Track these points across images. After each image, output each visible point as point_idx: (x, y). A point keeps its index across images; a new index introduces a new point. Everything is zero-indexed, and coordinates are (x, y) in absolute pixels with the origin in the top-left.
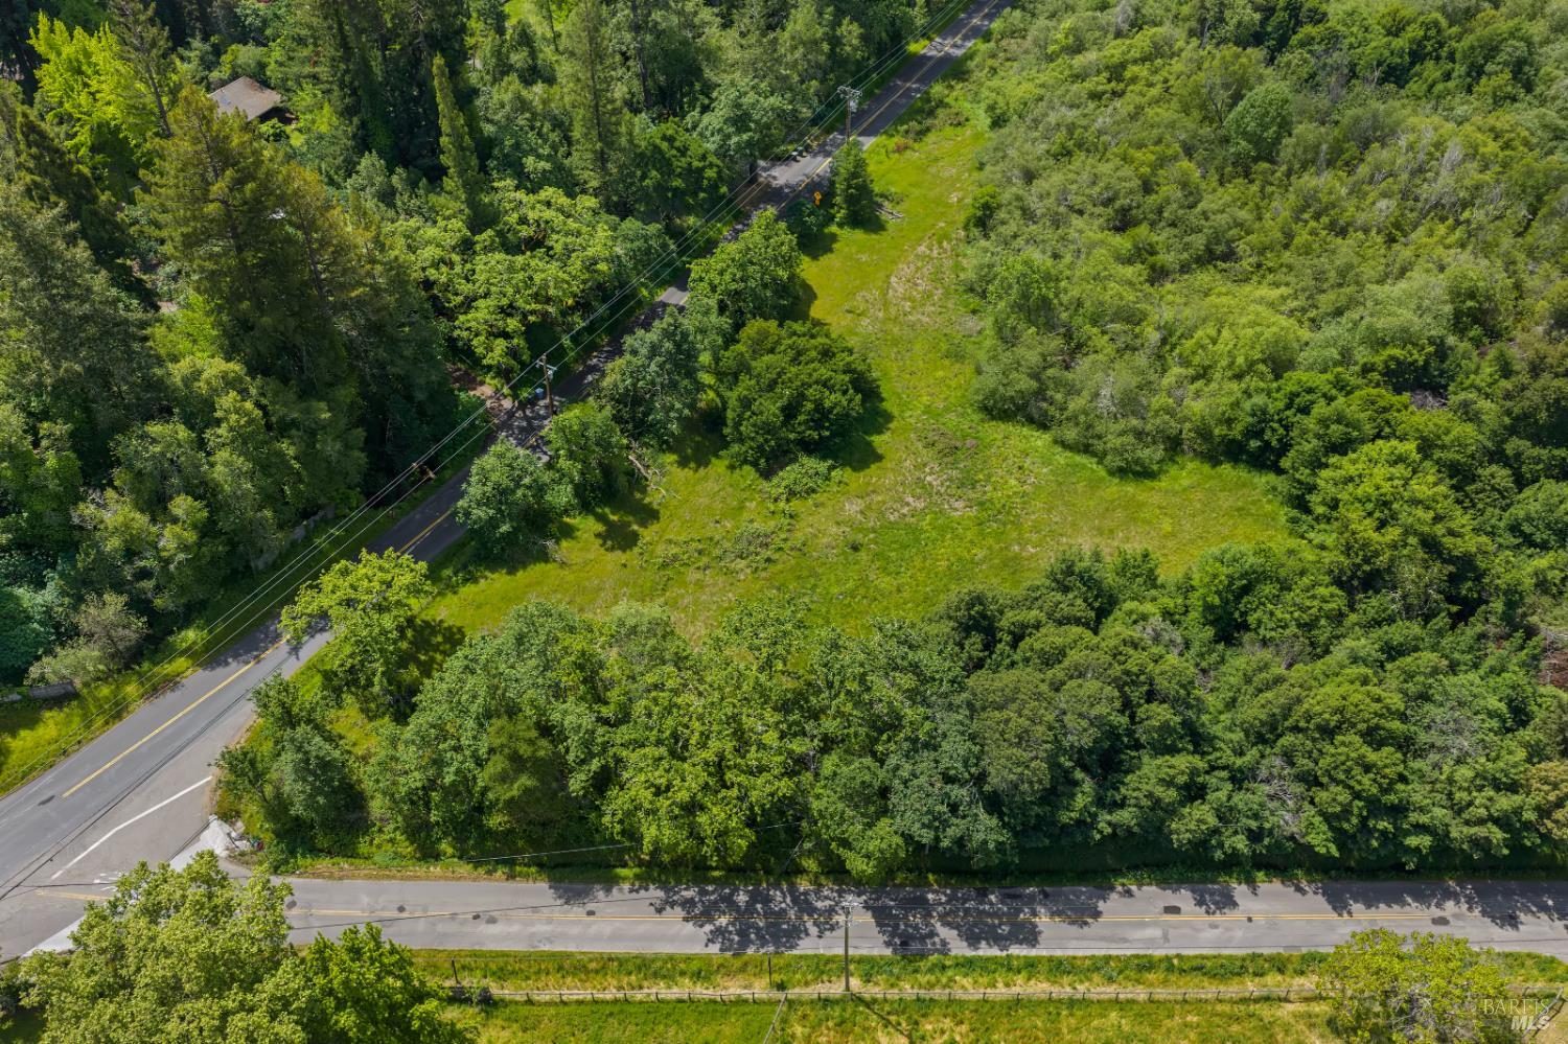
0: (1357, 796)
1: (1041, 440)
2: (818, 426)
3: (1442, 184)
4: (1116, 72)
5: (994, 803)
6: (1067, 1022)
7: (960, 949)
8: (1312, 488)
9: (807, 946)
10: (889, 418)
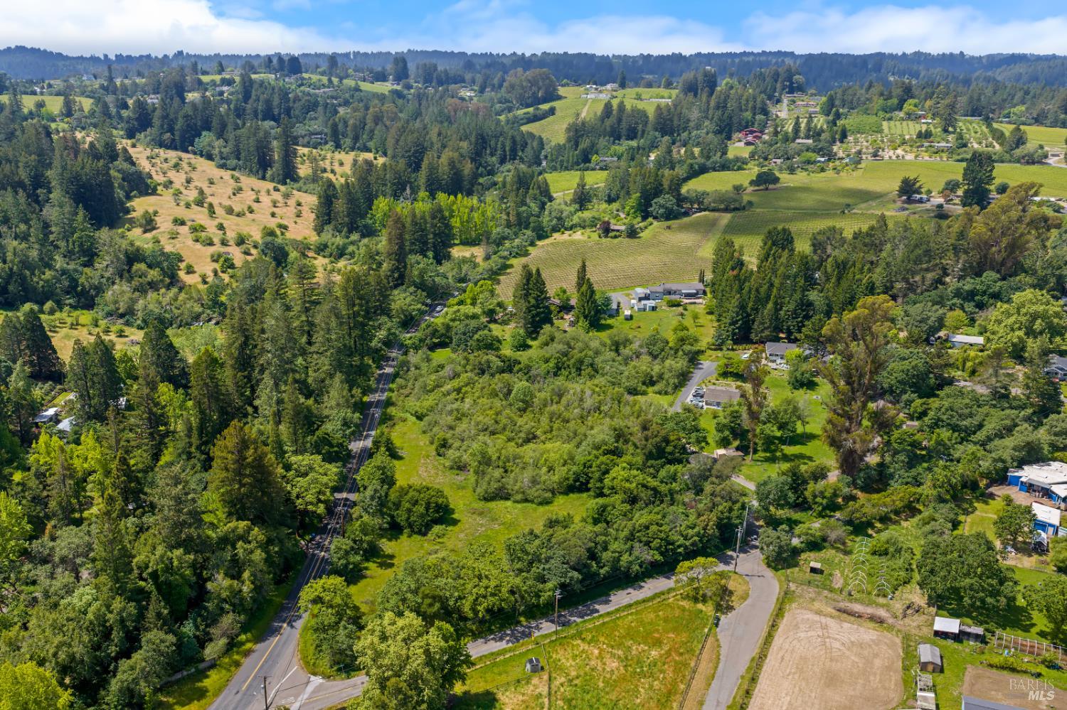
0: (661, 539)
1: (509, 503)
2: (437, 512)
3: (588, 403)
4: (458, 390)
5: (574, 568)
6: (619, 622)
7: (579, 620)
8: (603, 488)
9: (537, 634)
10: (453, 510)
